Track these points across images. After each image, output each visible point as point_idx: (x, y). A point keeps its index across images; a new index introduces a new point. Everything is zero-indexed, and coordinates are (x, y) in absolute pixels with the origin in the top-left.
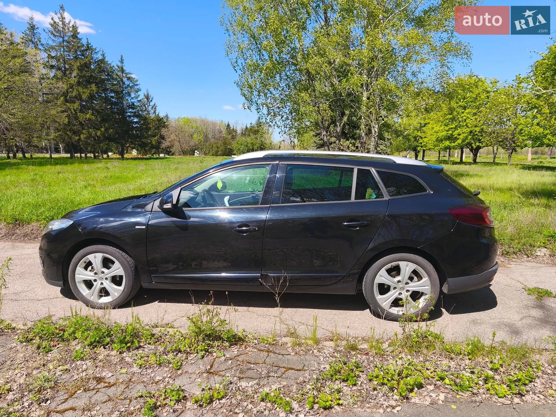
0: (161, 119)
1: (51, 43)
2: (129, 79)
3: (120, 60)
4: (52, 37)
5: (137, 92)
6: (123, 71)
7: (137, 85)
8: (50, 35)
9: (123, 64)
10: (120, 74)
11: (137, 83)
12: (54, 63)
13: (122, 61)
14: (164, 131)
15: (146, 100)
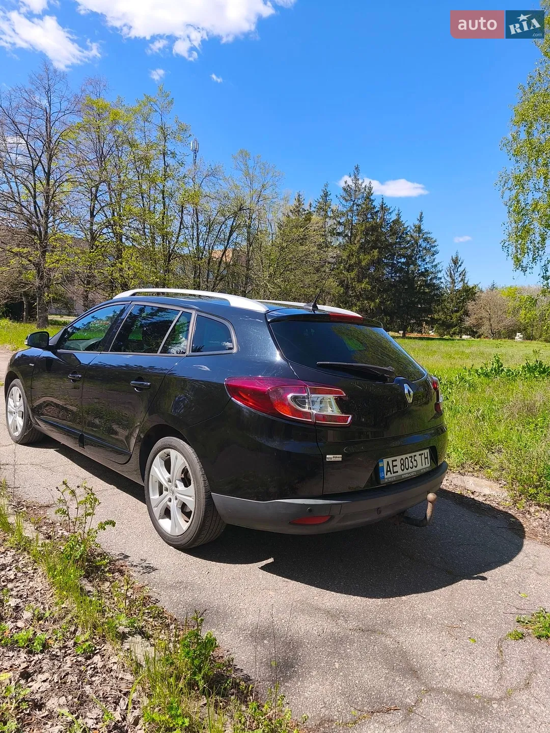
0: (470, 289)
1: (341, 208)
2: (425, 239)
3: (419, 218)
4: (344, 202)
5: (433, 255)
6: (419, 230)
7: (435, 246)
8: (341, 200)
9: (422, 223)
10: (415, 235)
11: (436, 244)
12: (340, 229)
13: (421, 220)
14: (470, 305)
15: (453, 265)
